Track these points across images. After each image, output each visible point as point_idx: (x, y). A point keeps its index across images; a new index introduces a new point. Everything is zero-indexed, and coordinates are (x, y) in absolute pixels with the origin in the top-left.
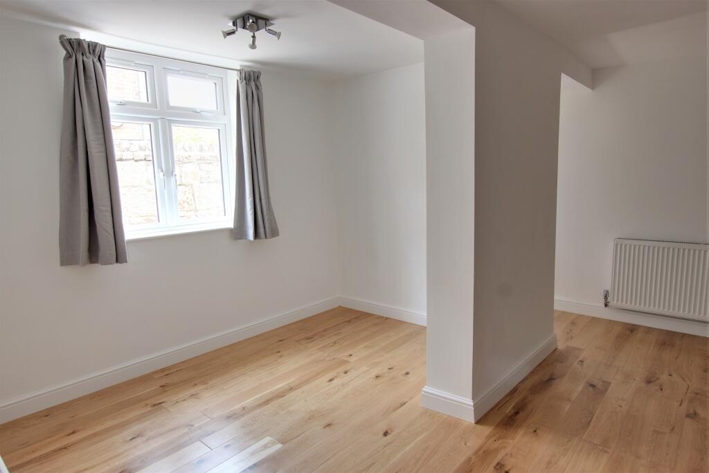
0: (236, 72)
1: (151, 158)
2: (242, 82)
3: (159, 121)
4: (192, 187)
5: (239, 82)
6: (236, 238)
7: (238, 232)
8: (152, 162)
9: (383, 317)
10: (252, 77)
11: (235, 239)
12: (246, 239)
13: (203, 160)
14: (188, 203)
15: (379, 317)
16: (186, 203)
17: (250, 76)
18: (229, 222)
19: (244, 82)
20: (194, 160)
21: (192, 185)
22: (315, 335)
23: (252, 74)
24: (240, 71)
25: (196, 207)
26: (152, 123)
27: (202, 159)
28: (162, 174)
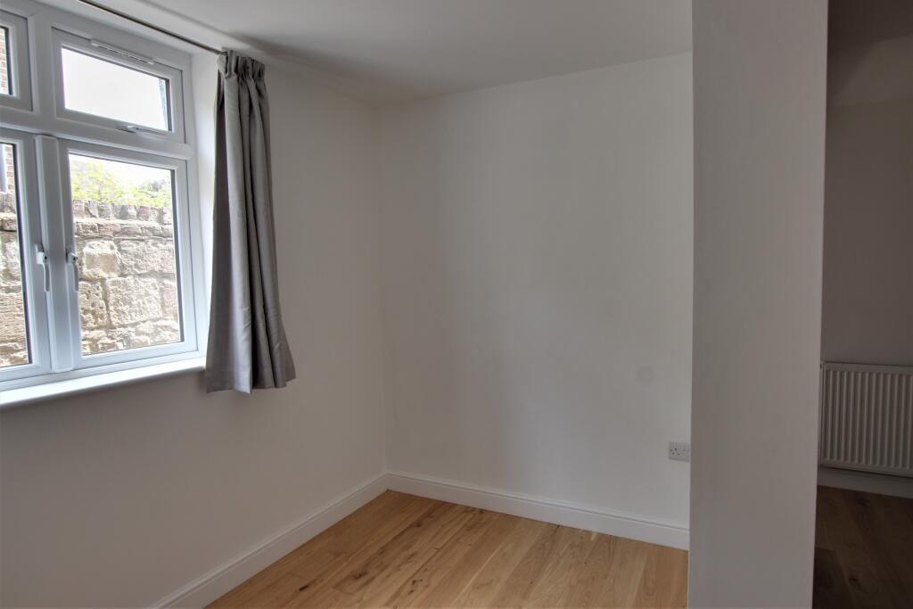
0: (217, 56)
1: (15, 226)
2: (230, 76)
3: (38, 141)
4: (103, 285)
5: (223, 75)
6: (211, 389)
7: (215, 375)
8: (17, 234)
9: (474, 509)
10: (250, 71)
11: (208, 392)
12: (232, 388)
13: (127, 234)
14: (93, 313)
15: (468, 510)
16: (90, 315)
17: (245, 68)
18: (195, 357)
19: (235, 77)
20: (111, 234)
21: (103, 280)
22: (367, 564)
23: (249, 64)
24: (227, 54)
25: (110, 321)
26: (18, 143)
27: (125, 232)
28: (40, 257)
